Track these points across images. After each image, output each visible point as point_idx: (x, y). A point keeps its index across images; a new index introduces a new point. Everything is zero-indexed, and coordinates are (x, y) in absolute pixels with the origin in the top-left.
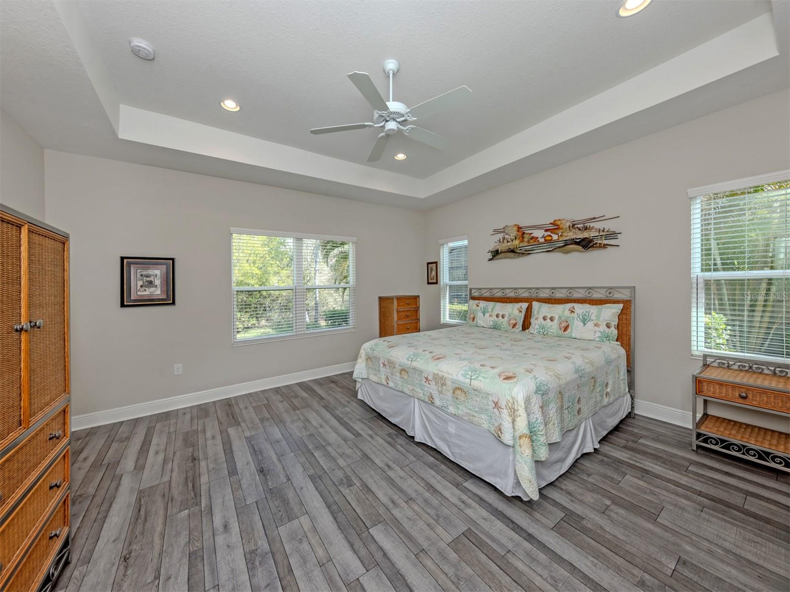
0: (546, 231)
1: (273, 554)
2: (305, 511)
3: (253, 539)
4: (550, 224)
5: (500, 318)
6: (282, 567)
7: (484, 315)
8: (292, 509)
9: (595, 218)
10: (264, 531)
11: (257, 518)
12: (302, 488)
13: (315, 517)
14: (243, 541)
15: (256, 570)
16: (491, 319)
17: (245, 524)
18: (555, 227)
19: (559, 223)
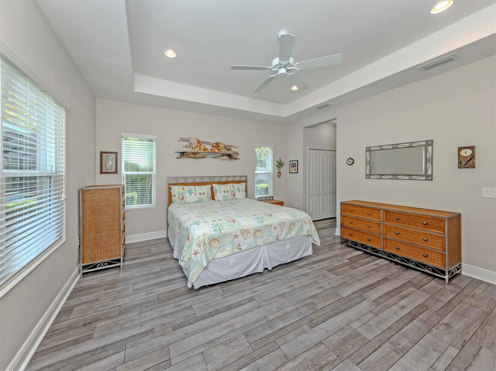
0: (213, 146)
1: (389, 339)
2: (348, 326)
3: (389, 355)
4: (215, 143)
5: (202, 195)
6: (391, 333)
7: (191, 195)
8: (350, 334)
9: (232, 146)
10: (378, 349)
11: (371, 358)
12: (327, 331)
13: (349, 320)
14: (395, 362)
15: (404, 346)
16: (196, 196)
17: (383, 366)
18: (217, 145)
19: (219, 144)
